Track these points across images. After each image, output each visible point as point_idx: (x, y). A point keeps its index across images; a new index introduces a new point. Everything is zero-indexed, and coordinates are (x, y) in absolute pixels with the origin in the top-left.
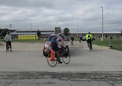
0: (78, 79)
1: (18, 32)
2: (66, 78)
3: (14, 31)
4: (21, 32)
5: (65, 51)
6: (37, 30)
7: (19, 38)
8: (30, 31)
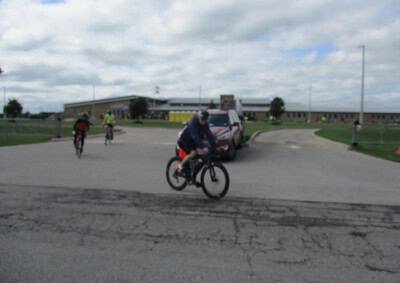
0: (182, 210)
1: (173, 105)
2: (156, 208)
3: (164, 102)
4: (179, 105)
5: (222, 150)
6: (209, 102)
7: (171, 119)
8: (198, 102)
